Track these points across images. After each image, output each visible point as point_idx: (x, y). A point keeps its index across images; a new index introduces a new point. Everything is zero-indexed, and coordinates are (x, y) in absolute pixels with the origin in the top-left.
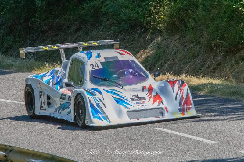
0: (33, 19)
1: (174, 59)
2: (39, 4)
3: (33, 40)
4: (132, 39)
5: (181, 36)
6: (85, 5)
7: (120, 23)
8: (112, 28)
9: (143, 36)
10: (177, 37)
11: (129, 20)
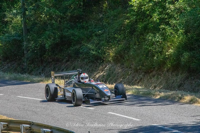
0: (44, 56)
1: (117, 76)
2: (47, 48)
3: (44, 67)
4: (96, 66)
5: (121, 64)
6: (71, 48)
7: (89, 58)
8: (85, 60)
9: (102, 64)
10: (119, 65)
11: (94, 56)
